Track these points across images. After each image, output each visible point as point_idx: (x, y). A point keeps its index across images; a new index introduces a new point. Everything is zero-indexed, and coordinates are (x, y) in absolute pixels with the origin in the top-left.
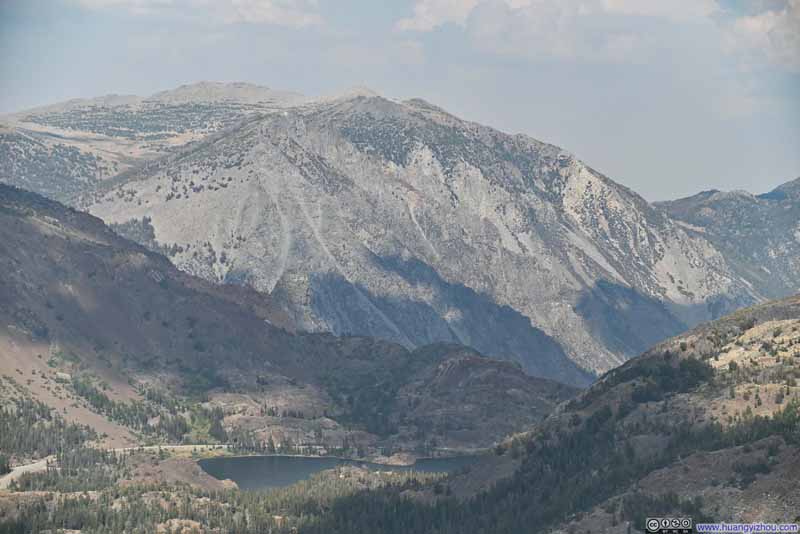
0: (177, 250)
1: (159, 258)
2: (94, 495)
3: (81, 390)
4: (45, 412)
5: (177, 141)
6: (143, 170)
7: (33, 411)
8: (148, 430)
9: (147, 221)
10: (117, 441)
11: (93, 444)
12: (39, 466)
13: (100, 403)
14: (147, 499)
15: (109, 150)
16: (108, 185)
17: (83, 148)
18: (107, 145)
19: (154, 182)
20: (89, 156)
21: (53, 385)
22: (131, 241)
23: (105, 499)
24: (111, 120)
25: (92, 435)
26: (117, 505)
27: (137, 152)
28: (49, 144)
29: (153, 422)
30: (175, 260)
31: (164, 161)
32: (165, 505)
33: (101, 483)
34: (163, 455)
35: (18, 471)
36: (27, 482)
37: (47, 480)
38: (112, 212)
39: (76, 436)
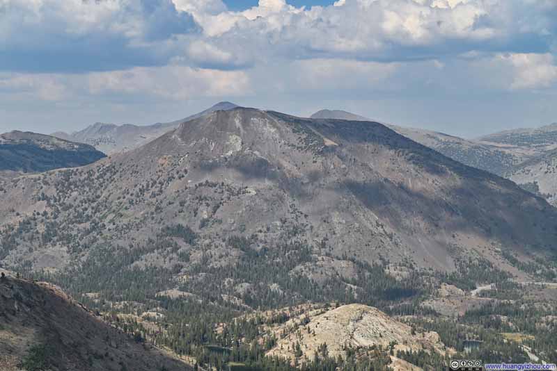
0: (549, 196)
1: (541, 199)
2: (512, 302)
3: (506, 256)
4: (490, 265)
5: (550, 148)
6: (534, 161)
7: (485, 264)
8: (537, 275)
9: (535, 183)
10: (523, 279)
11: (511, 280)
12: (488, 287)
13: (514, 262)
14: (537, 306)
15: (518, 152)
16: (518, 167)
17: (507, 151)
18: (518, 150)
19: (539, 166)
20: (510, 155)
21: (493, 253)
22: (528, 193)
23: (517, 303)
24: (521, 139)
25: (511, 276)
26: (523, 307)
27: (531, 153)
28: (492, 150)
29: (539, 272)
30: (548, 200)
31: (543, 156)
32: (545, 309)
33: (515, 297)
34: (543, 287)
35: (479, 289)
36: (483, 294)
37: (491, 294)
38: (520, 179)
39: (504, 276)
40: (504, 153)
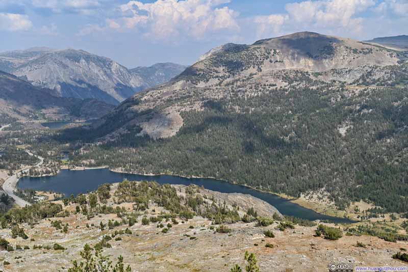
0: (33, 81)
1: (29, 83)
2: (19, 131)
3: (15, 111)
4: (8, 115)
5: (31, 59)
6: (24, 65)
7: (5, 115)
8: (30, 118)
9: (26, 76)
10: (23, 120)
11: (18, 121)
12: (8, 126)
13: (19, 113)
14: (31, 131)
15: (16, 62)
16: (17, 69)
17: (11, 61)
18: (16, 60)
19: (26, 68)
20: (12, 63)
21: (9, 110)
22: (22, 80)
23: (22, 132)
24: (16, 55)
25: (18, 119)
26: (24, 133)
27: (22, 61)
28: (3, 60)
29: (31, 116)
30: (32, 83)
31: (28, 63)
32: (35, 133)
33: (21, 129)
34: (33, 123)
35: (3, 127)
36: (5, 129)
37: (9, 129)
38: (19, 74)
39: (15, 120)
40: (9, 62)
